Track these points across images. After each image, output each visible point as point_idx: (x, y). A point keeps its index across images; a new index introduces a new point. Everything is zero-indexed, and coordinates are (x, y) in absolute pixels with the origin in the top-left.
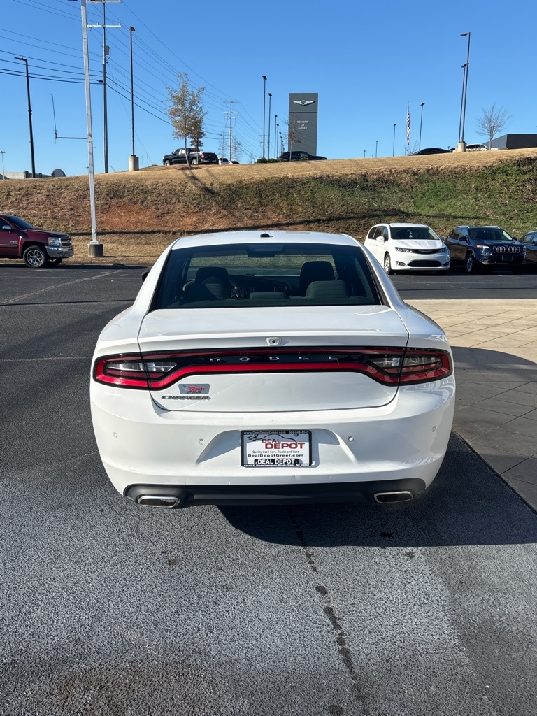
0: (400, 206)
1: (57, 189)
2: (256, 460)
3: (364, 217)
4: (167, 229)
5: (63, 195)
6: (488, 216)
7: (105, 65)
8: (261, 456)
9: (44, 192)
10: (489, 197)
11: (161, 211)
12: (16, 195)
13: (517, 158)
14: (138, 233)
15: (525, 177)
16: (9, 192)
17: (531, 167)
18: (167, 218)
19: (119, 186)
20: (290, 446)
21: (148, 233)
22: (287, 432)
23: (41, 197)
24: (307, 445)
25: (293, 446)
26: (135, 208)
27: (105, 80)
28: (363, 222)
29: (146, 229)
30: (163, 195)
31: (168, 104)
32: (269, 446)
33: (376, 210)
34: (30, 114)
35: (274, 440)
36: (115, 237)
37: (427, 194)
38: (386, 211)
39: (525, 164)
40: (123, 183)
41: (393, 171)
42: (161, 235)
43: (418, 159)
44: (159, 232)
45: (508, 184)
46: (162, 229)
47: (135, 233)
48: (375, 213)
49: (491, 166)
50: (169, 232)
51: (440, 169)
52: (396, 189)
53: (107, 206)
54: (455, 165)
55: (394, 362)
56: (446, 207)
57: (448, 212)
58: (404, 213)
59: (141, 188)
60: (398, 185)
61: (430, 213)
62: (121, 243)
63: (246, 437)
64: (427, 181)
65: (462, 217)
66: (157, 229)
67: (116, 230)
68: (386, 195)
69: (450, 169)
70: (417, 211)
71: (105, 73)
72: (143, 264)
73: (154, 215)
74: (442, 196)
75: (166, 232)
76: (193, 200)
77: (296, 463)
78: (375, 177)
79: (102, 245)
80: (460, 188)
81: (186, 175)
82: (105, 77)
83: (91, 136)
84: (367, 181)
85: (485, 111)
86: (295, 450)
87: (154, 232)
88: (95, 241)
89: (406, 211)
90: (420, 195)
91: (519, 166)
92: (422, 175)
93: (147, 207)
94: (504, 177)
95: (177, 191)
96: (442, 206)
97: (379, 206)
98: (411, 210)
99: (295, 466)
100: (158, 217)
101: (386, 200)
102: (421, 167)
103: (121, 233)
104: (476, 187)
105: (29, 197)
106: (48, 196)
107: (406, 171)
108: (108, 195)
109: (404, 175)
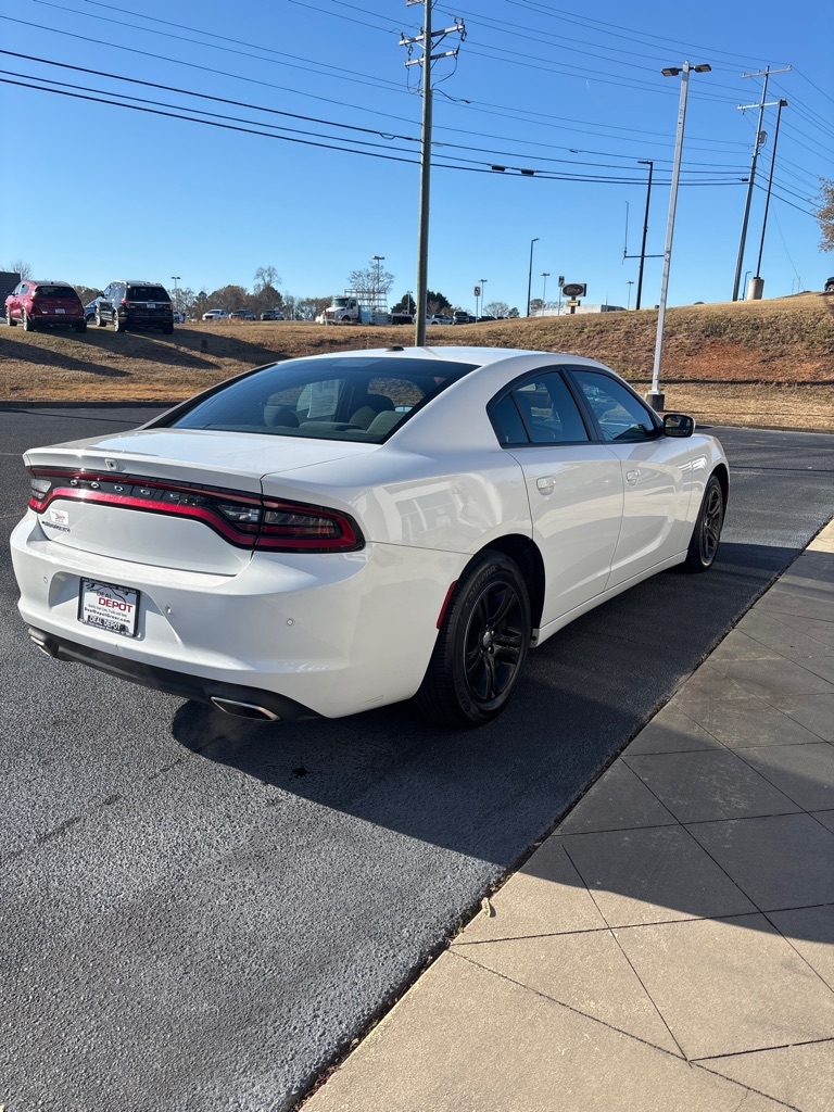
1: (641, 324)
2: (90, 617)
4: (770, 378)
5: (647, 333)
7: (755, 158)
8: (94, 612)
9: (624, 328)
11: (770, 353)
12: (589, 331)
14: (727, 382)
16: (583, 328)
18: (778, 362)
19: (722, 320)
20: (119, 605)
21: (741, 382)
22: (117, 587)
23: (620, 334)
24: (133, 608)
25: (122, 607)
26: (737, 349)
27: (753, 177)
29: (740, 377)
30: (782, 332)
31: (819, 203)
32: (102, 601)
34: (646, 231)
35: (107, 596)
36: (692, 387)
40: (729, 316)
42: (759, 385)
44: (756, 382)
46: (762, 377)
47: (722, 382)
50: (772, 383)
53: (698, 347)
55: (253, 515)
59: (752, 322)
62: (698, 395)
63: (85, 584)
66: (755, 378)
67: (698, 377)
71: (754, 168)
72: (710, 422)
73: (759, 359)
75: (767, 383)
76: (825, 338)
77: (122, 629)
79: (663, 396)
81: (827, 302)
82: (753, 173)
83: (669, 252)
86: (124, 612)
87: (749, 382)
88: (654, 390)
93: (753, 348)
95: (804, 326)
99: (120, 633)
100: (764, 361)
103: (704, 382)
105: (604, 334)
106: (627, 332)
108: (703, 332)
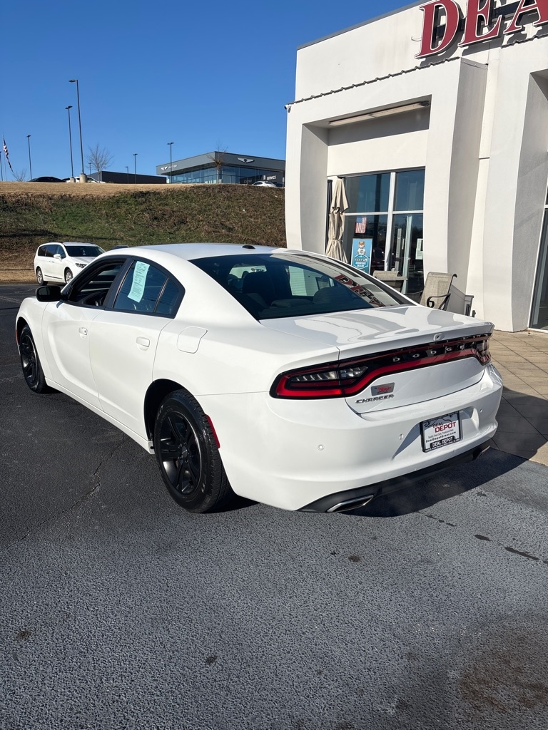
0: (45, 227)
2: (431, 444)
3: (14, 236)
6: (122, 238)
8: (433, 439)
10: (119, 222)
13: (133, 191)
15: (143, 207)
17: (144, 199)
20: (448, 426)
22: (442, 417)
24: (457, 423)
25: (450, 426)
28: (14, 240)
32: (437, 429)
33: (24, 230)
37: (66, 217)
38: (34, 231)
39: (139, 197)
41: (30, 194)
43: (49, 186)
45: (131, 212)
48: (24, 232)
49: (114, 196)
51: (72, 196)
52: (37, 211)
54: (84, 194)
56: (86, 230)
57: (89, 233)
58: (51, 233)
60: (38, 208)
61: (74, 234)
63: (423, 426)
64: (63, 206)
65: (102, 239)
68: (29, 216)
69: (81, 197)
70: (63, 232)
74: (80, 220)
77: (453, 440)
78: (14, 200)
80: (93, 213)
84: (6, 202)
85: (91, 150)
86: (451, 429)
89: (53, 232)
90: (60, 218)
91: (135, 197)
92: (58, 201)
94: (126, 206)
96: (82, 229)
97: (25, 226)
98: (56, 231)
99: (452, 443)
101: (30, 221)
102: (54, 193)
104: (107, 213)
107: (42, 196)
109: (41, 199)
